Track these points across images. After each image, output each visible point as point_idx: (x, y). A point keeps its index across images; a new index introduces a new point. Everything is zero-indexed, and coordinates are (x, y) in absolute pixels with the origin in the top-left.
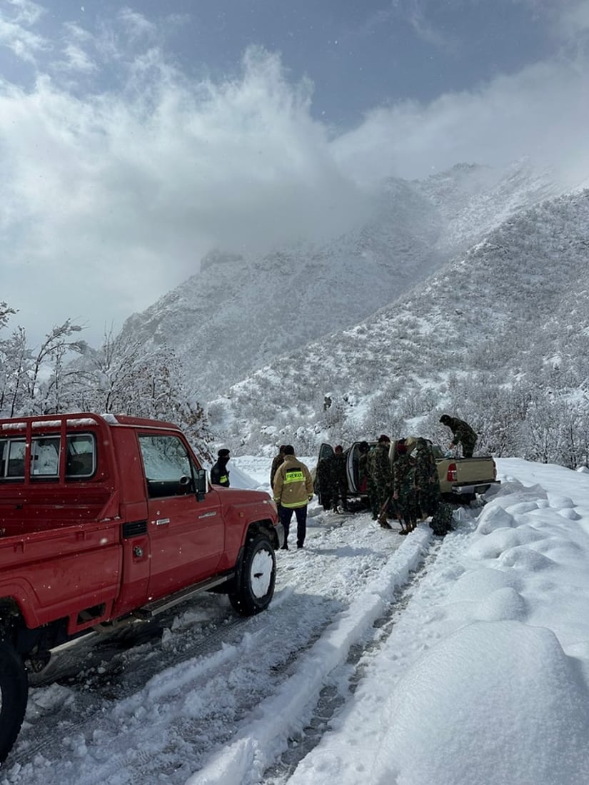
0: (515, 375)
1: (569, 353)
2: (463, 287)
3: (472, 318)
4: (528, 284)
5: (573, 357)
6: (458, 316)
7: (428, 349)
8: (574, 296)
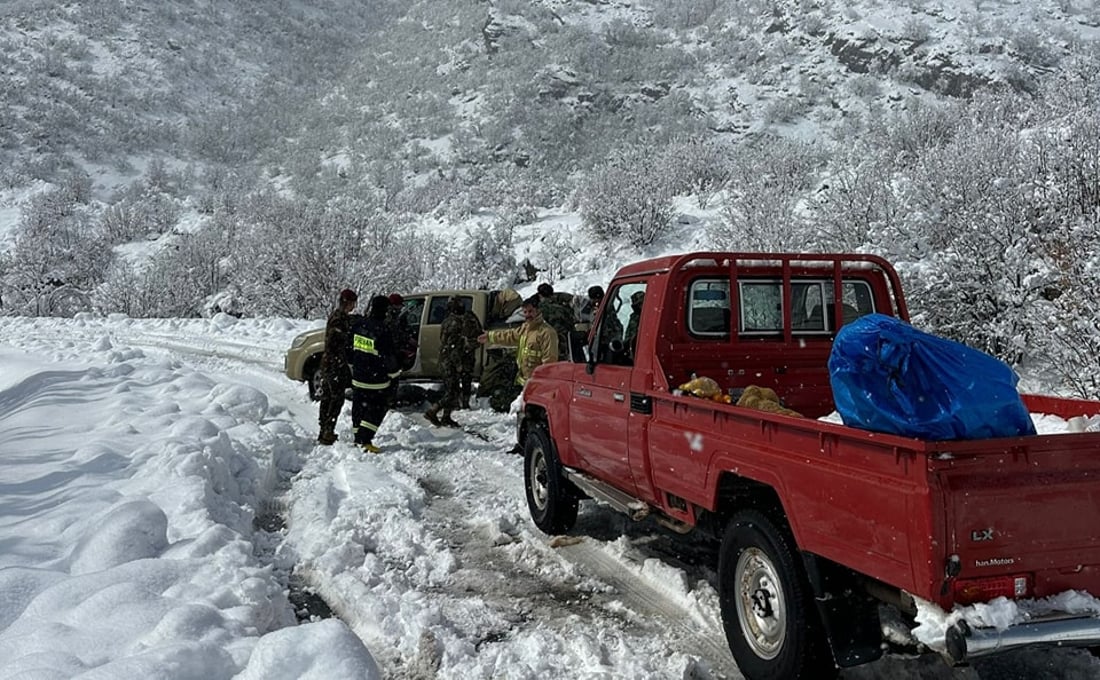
0: (272, 177)
1: (364, 153)
3: (199, 62)
4: (301, 19)
5: (369, 160)
6: (172, 53)
7: (108, 107)
8: (373, 57)
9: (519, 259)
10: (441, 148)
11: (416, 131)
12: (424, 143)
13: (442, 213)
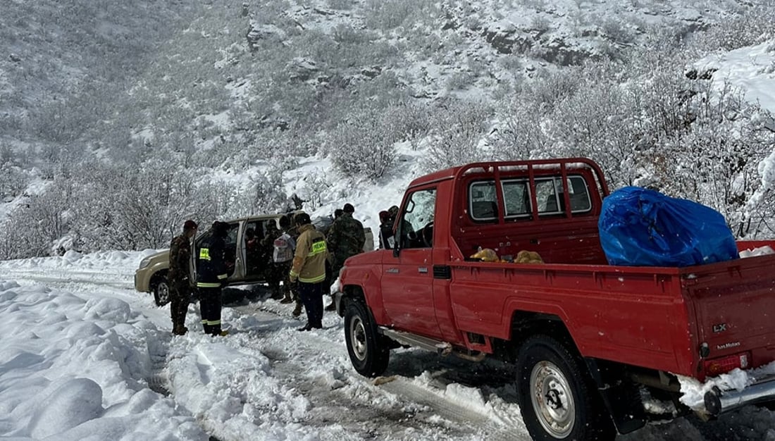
0: (94, 150)
1: (163, 127)
2: (20, 24)
3: (35, 69)
4: (110, 34)
5: (167, 132)
6: (13, 64)
8: (166, 58)
9: (289, 195)
10: (221, 120)
11: (202, 109)
12: (209, 118)
13: (228, 166)
